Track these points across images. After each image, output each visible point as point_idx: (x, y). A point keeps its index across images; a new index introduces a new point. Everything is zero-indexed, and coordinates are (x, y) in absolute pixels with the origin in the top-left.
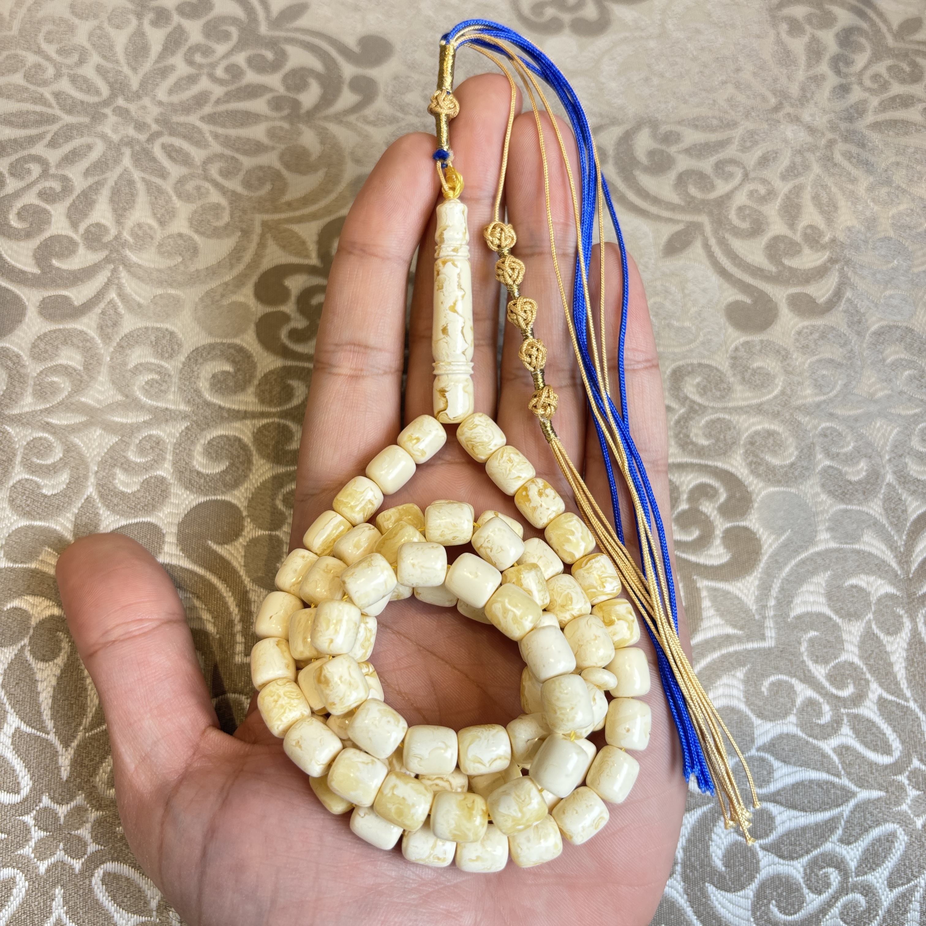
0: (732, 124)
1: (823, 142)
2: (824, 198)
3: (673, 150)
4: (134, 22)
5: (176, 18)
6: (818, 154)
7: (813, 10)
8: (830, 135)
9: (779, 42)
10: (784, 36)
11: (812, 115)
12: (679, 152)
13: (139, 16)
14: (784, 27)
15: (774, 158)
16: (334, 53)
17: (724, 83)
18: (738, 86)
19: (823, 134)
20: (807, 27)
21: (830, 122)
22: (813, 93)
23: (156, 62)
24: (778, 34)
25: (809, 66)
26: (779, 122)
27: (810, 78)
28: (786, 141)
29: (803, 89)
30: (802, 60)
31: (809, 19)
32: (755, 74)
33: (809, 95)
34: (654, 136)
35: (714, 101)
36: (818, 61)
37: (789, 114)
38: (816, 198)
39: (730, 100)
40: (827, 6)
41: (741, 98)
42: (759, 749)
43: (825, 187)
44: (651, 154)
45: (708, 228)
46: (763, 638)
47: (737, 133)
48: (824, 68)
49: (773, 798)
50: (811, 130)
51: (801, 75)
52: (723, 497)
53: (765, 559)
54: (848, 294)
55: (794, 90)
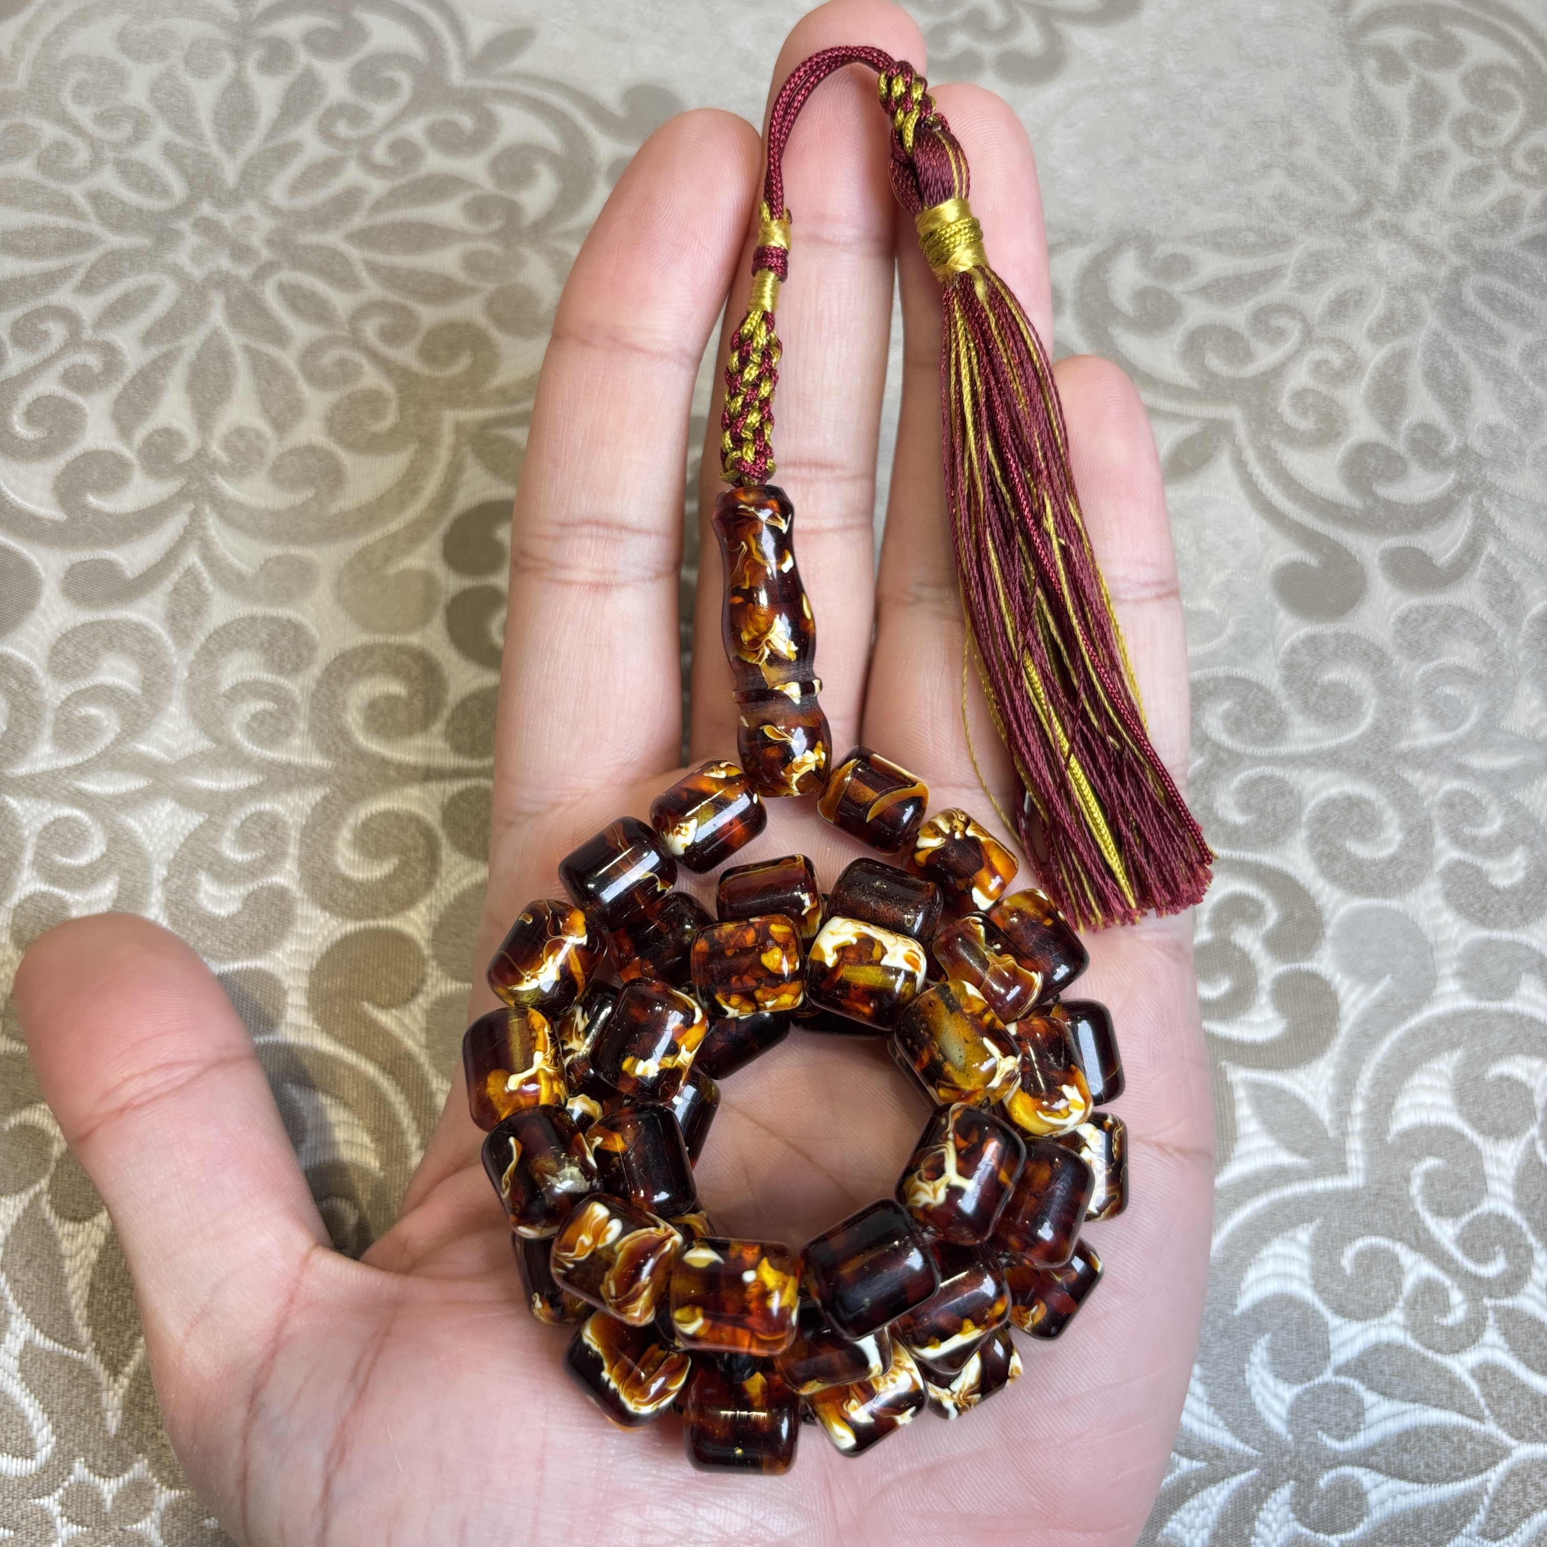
0: (1284, 242)
1: (1443, 273)
2: (1447, 374)
3: (1178, 288)
4: (229, 65)
5: (303, 57)
6: (1434, 295)
7: (1422, 35)
8: (1456, 260)
9: (1363, 91)
10: (1374, 83)
11: (1424, 224)
12: (1190, 293)
13: (239, 53)
14: (1372, 65)
15: (1356, 305)
16: (579, 117)
17: (1267, 167)
18: (1292, 170)
19: (1443, 258)
20: (1412, 65)
21: (1456, 236)
22: (1424, 184)
23: (269, 137)
24: (1362, 77)
25: (1417, 135)
26: (1365, 236)
27: (1421, 158)
28: (1377, 271)
29: (1407, 177)
30: (1405, 123)
31: (1415, 49)
32: (1322, 151)
33: (1417, 188)
34: (1145, 262)
35: (1250, 199)
36: (1432, 127)
37: (1382, 223)
38: (1433, 376)
39: (1279, 197)
40: (1446, 27)
41: (1297, 193)
42: (1338, 1371)
43: (1448, 353)
44: (1141, 295)
45: (1242, 431)
46: (1343, 1170)
47: (1292, 257)
48: (1443, 138)
49: (1364, 1459)
50: (1423, 250)
51: (1402, 152)
52: (1272, 917)
53: (1345, 1028)
54: (1491, 547)
55: (1392, 178)
